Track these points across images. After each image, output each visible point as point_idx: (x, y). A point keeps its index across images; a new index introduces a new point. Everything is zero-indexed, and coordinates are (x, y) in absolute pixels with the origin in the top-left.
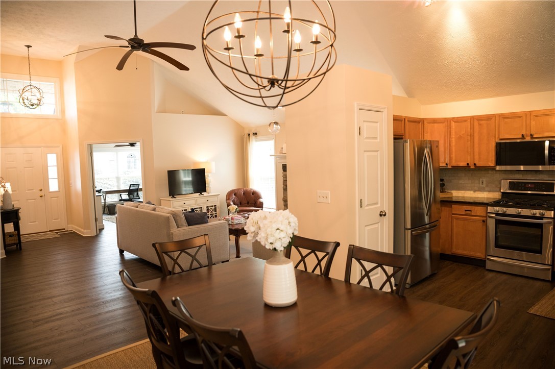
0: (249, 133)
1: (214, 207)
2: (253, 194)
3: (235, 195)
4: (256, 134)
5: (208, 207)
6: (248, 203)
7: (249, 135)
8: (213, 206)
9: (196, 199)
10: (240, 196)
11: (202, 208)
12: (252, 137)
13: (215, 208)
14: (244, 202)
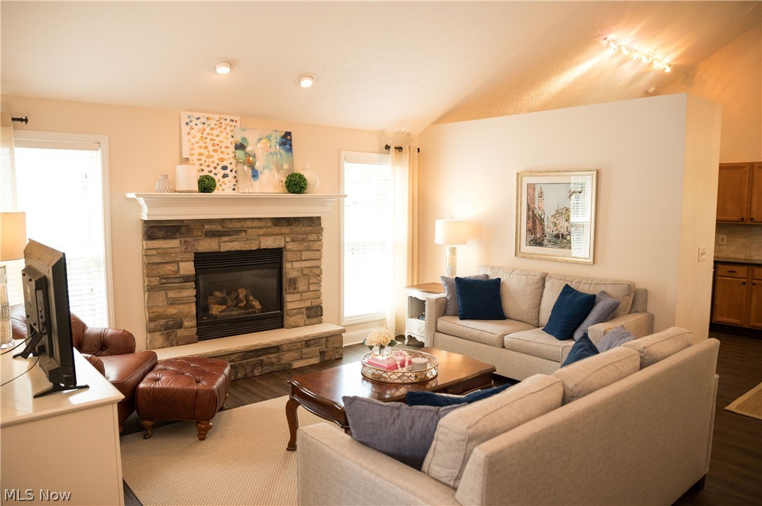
4: (24, 120)
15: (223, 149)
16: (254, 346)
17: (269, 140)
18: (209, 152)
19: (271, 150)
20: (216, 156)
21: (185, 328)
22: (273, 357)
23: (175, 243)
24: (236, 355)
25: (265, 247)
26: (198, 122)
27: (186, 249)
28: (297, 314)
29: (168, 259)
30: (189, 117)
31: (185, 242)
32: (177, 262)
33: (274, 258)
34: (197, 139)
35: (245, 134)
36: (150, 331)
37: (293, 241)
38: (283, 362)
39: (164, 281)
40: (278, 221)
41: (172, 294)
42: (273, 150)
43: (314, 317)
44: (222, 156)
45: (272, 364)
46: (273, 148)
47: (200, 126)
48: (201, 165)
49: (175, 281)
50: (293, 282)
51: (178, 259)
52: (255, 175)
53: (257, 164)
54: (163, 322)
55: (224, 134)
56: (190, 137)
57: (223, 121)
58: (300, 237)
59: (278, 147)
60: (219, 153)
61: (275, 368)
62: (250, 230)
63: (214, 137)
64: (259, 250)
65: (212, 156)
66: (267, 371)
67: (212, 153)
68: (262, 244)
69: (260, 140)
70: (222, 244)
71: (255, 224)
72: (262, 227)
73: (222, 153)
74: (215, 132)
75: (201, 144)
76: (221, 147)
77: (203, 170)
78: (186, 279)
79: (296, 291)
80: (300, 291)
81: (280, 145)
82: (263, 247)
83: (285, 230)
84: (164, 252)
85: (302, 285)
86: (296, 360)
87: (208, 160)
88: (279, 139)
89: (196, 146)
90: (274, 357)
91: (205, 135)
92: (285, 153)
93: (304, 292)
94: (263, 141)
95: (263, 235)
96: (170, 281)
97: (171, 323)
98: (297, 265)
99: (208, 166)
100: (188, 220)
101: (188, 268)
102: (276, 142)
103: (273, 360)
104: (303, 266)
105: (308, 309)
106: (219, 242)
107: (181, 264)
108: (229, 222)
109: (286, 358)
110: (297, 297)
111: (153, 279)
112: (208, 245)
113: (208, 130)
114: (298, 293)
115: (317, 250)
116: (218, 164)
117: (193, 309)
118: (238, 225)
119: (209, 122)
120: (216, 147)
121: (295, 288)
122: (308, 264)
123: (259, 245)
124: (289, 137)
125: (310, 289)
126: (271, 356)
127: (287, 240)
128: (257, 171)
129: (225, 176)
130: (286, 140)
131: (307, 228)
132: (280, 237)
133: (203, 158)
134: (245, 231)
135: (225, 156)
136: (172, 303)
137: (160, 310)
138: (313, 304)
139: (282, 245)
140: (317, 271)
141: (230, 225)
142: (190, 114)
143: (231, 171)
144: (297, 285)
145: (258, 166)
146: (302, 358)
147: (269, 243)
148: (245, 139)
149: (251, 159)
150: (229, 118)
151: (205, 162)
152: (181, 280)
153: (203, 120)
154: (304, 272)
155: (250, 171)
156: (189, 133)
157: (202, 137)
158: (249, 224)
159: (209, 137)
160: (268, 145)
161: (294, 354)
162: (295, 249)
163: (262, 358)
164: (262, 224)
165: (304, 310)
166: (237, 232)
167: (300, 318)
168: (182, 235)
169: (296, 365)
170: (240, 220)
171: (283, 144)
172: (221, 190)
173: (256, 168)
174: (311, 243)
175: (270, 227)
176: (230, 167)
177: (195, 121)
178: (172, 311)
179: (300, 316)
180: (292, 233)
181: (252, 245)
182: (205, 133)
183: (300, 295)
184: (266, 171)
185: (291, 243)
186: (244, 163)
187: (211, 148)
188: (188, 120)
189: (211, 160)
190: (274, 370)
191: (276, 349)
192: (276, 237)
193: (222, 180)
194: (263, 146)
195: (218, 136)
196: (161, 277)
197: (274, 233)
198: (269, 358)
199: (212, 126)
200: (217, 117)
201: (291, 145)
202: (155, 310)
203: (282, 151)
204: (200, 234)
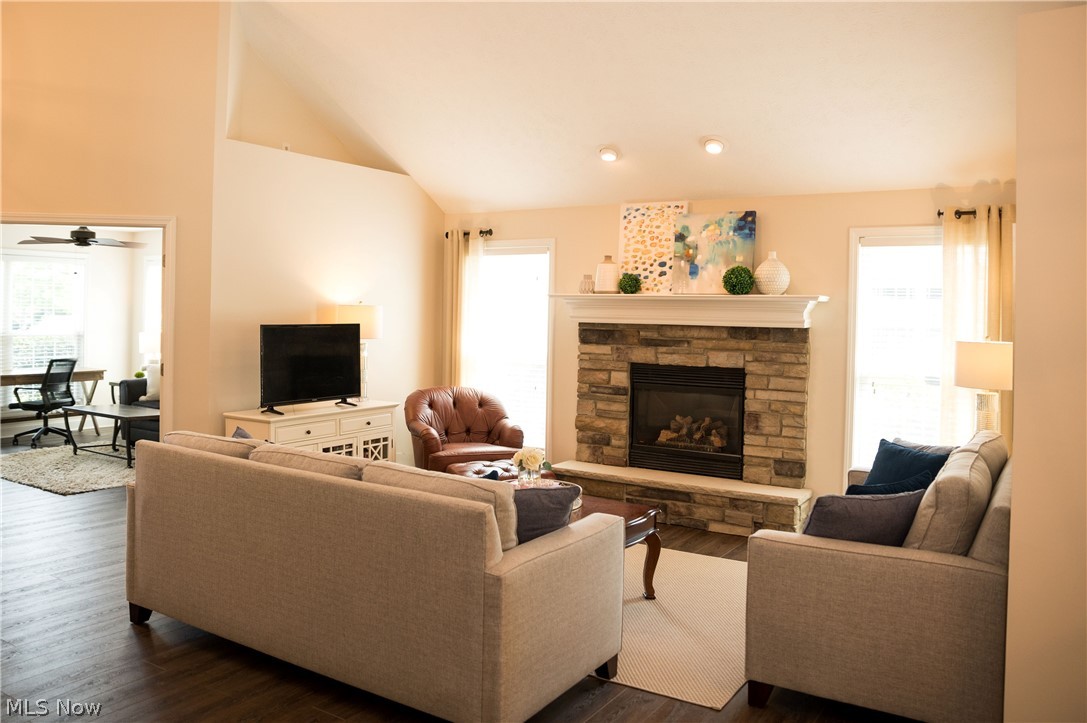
0: (467, 229)
1: (381, 444)
2: (481, 405)
3: (431, 405)
4: (490, 232)
5: (366, 443)
6: (468, 431)
7: (466, 234)
8: (378, 441)
9: (338, 417)
10: (446, 408)
11: (351, 446)
12: (477, 243)
13: (385, 447)
14: (458, 427)
15: (663, 242)
16: (654, 483)
17: (720, 225)
18: (646, 247)
19: (720, 238)
20: (654, 251)
21: (613, 447)
22: (681, 506)
23: (605, 349)
24: (635, 488)
25: (714, 365)
26: (637, 214)
27: (619, 357)
28: (759, 465)
29: (599, 366)
30: (628, 210)
31: (617, 349)
32: (609, 371)
33: (733, 381)
34: (634, 233)
35: (687, 222)
36: (580, 441)
37: (755, 360)
38: (696, 516)
39: (594, 389)
40: (735, 332)
41: (601, 405)
42: (723, 238)
43: (786, 476)
44: (662, 250)
45: (679, 514)
46: (724, 236)
47: (639, 218)
48: (636, 262)
49: (606, 391)
50: (756, 417)
51: (609, 367)
52: (694, 271)
53: (699, 257)
54: (591, 433)
55: (666, 224)
56: (627, 232)
57: (666, 209)
58: (768, 356)
59: (731, 233)
60: (657, 247)
61: (684, 521)
62: (695, 341)
63: (653, 229)
64: (708, 368)
65: (649, 252)
66: (673, 522)
67: (649, 248)
68: (710, 361)
69: (707, 226)
70: (659, 356)
71: (704, 333)
72: (712, 339)
73: (662, 246)
74: (655, 223)
75: (639, 238)
76: (660, 241)
77: (637, 268)
78: (618, 391)
79: (758, 432)
80: (764, 432)
81: (735, 231)
82: (712, 364)
83: (745, 344)
84: (594, 358)
85: (768, 424)
86: (715, 521)
87: (643, 257)
88: (734, 223)
89: (632, 241)
90: (683, 506)
91: (643, 228)
92: (741, 240)
93: (770, 435)
94: (711, 227)
95: (713, 349)
96: (601, 390)
97: (598, 437)
98: (761, 395)
99: (644, 263)
100: (621, 324)
101: (621, 379)
102: (730, 227)
103: (682, 510)
104: (772, 399)
105: (778, 461)
106: (656, 353)
107: (613, 373)
108: (668, 329)
109: (701, 513)
110: (761, 440)
111: (584, 386)
112: (643, 355)
113: (647, 222)
114: (762, 435)
115: (800, 378)
116: (655, 261)
117: (623, 427)
118: (680, 333)
119: (649, 213)
120: (655, 241)
121: (757, 427)
122: (782, 396)
123: (707, 361)
124: (750, 219)
125: (783, 434)
126: (679, 503)
127: (747, 358)
128: (697, 266)
129: (662, 274)
130: (747, 224)
131: (779, 345)
132: (738, 354)
133: (639, 254)
134: (688, 342)
135: (665, 250)
136: (601, 414)
137: (588, 420)
138: (786, 457)
139: (740, 365)
140: (796, 409)
141: (670, 334)
142: (629, 206)
143: (671, 268)
144: (760, 424)
145: (699, 260)
146: (723, 521)
147: (720, 360)
148: (686, 228)
149: (691, 251)
150: (673, 204)
151: (641, 258)
152: (610, 391)
153: (642, 211)
154: (773, 407)
155: (688, 267)
156: (626, 228)
157: (640, 231)
158: (695, 333)
159: (648, 230)
160: (718, 232)
161: (711, 512)
162: (759, 372)
163: (667, 502)
164: (714, 334)
165: (771, 462)
166: (677, 342)
167: (763, 472)
168: (615, 341)
169: (714, 527)
170: (683, 327)
171: (739, 229)
172: (655, 290)
173: (696, 262)
174: (787, 366)
175: (724, 339)
176: (669, 264)
177: (634, 213)
178: (601, 423)
179: (765, 469)
180: (756, 350)
181: (698, 360)
182: (644, 225)
183: (764, 438)
184: (710, 266)
185: (755, 364)
186: (681, 258)
187: (649, 242)
188: (626, 214)
189: (647, 256)
190: (682, 523)
191: (686, 496)
192: (731, 353)
193: (658, 278)
194: (709, 234)
195: (658, 227)
196: (592, 385)
197: (728, 347)
198: (675, 505)
199: (653, 216)
200: (658, 205)
201: (752, 230)
202: (583, 418)
203: (736, 239)
204: (636, 341)
